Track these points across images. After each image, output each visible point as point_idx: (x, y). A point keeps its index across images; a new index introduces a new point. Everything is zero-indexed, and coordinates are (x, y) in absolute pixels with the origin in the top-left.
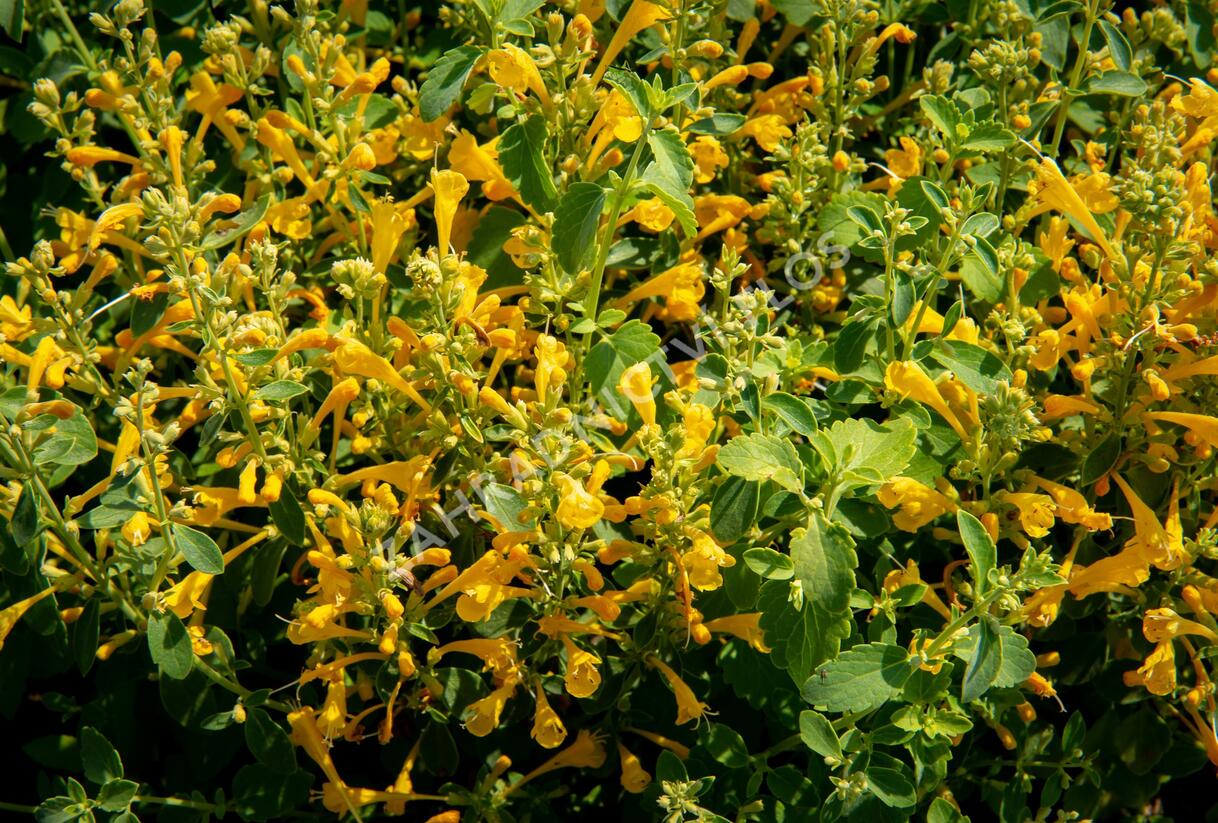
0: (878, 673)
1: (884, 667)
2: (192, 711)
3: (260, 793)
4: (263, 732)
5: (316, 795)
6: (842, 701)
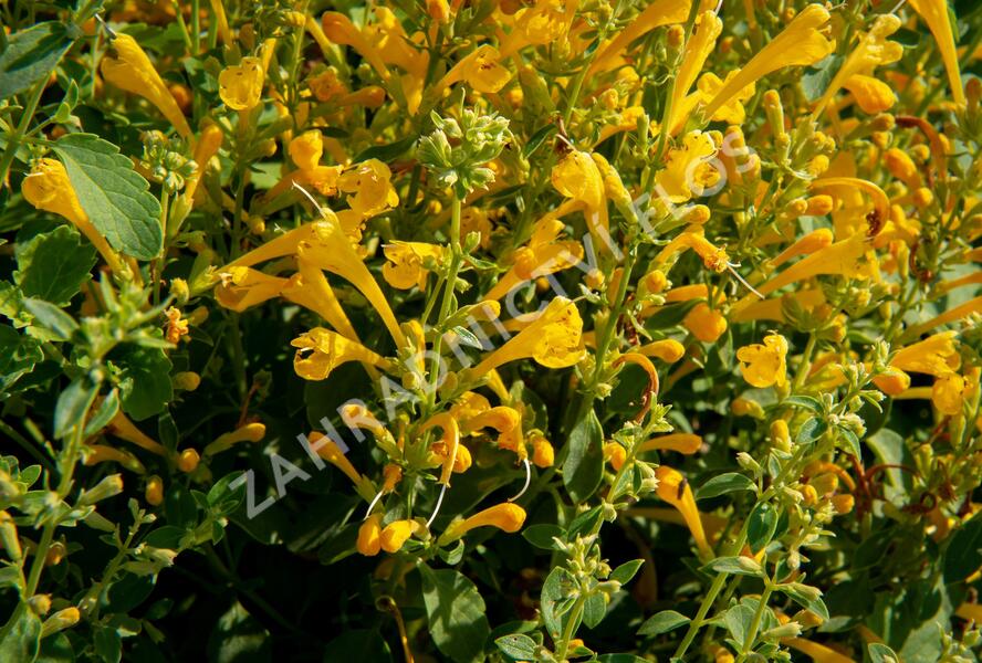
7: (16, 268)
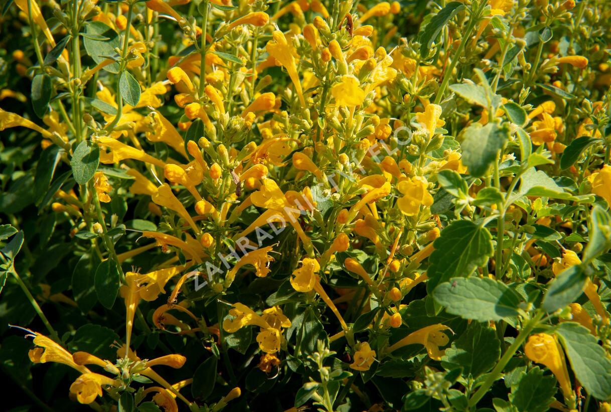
0: (493, 305)
1: (499, 303)
2: (85, 293)
3: (88, 342)
4: (108, 274)
5: (116, 345)
6: (458, 308)
7: (510, 392)
